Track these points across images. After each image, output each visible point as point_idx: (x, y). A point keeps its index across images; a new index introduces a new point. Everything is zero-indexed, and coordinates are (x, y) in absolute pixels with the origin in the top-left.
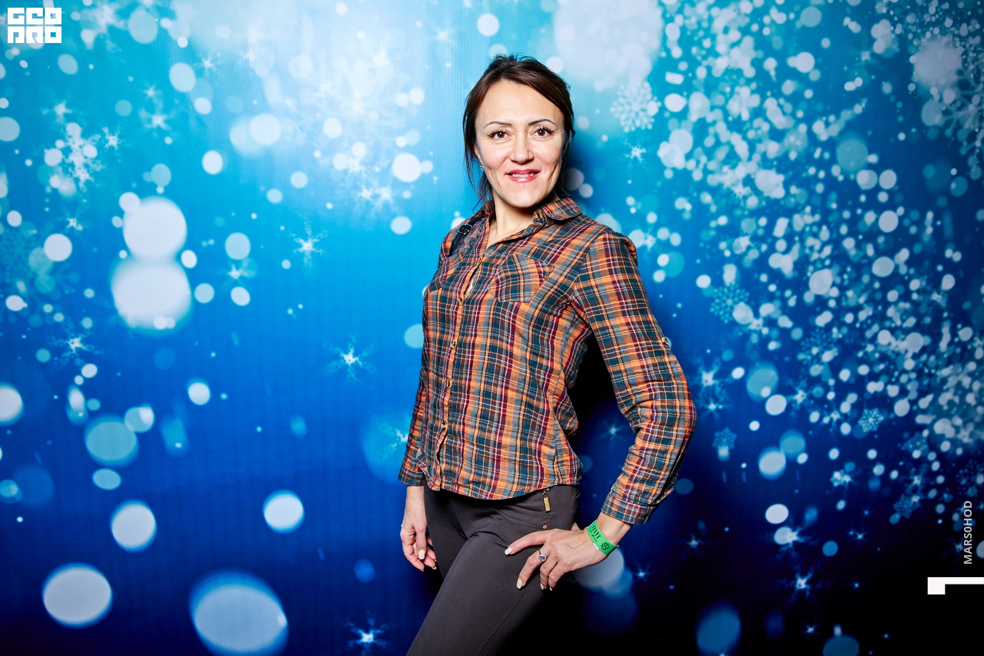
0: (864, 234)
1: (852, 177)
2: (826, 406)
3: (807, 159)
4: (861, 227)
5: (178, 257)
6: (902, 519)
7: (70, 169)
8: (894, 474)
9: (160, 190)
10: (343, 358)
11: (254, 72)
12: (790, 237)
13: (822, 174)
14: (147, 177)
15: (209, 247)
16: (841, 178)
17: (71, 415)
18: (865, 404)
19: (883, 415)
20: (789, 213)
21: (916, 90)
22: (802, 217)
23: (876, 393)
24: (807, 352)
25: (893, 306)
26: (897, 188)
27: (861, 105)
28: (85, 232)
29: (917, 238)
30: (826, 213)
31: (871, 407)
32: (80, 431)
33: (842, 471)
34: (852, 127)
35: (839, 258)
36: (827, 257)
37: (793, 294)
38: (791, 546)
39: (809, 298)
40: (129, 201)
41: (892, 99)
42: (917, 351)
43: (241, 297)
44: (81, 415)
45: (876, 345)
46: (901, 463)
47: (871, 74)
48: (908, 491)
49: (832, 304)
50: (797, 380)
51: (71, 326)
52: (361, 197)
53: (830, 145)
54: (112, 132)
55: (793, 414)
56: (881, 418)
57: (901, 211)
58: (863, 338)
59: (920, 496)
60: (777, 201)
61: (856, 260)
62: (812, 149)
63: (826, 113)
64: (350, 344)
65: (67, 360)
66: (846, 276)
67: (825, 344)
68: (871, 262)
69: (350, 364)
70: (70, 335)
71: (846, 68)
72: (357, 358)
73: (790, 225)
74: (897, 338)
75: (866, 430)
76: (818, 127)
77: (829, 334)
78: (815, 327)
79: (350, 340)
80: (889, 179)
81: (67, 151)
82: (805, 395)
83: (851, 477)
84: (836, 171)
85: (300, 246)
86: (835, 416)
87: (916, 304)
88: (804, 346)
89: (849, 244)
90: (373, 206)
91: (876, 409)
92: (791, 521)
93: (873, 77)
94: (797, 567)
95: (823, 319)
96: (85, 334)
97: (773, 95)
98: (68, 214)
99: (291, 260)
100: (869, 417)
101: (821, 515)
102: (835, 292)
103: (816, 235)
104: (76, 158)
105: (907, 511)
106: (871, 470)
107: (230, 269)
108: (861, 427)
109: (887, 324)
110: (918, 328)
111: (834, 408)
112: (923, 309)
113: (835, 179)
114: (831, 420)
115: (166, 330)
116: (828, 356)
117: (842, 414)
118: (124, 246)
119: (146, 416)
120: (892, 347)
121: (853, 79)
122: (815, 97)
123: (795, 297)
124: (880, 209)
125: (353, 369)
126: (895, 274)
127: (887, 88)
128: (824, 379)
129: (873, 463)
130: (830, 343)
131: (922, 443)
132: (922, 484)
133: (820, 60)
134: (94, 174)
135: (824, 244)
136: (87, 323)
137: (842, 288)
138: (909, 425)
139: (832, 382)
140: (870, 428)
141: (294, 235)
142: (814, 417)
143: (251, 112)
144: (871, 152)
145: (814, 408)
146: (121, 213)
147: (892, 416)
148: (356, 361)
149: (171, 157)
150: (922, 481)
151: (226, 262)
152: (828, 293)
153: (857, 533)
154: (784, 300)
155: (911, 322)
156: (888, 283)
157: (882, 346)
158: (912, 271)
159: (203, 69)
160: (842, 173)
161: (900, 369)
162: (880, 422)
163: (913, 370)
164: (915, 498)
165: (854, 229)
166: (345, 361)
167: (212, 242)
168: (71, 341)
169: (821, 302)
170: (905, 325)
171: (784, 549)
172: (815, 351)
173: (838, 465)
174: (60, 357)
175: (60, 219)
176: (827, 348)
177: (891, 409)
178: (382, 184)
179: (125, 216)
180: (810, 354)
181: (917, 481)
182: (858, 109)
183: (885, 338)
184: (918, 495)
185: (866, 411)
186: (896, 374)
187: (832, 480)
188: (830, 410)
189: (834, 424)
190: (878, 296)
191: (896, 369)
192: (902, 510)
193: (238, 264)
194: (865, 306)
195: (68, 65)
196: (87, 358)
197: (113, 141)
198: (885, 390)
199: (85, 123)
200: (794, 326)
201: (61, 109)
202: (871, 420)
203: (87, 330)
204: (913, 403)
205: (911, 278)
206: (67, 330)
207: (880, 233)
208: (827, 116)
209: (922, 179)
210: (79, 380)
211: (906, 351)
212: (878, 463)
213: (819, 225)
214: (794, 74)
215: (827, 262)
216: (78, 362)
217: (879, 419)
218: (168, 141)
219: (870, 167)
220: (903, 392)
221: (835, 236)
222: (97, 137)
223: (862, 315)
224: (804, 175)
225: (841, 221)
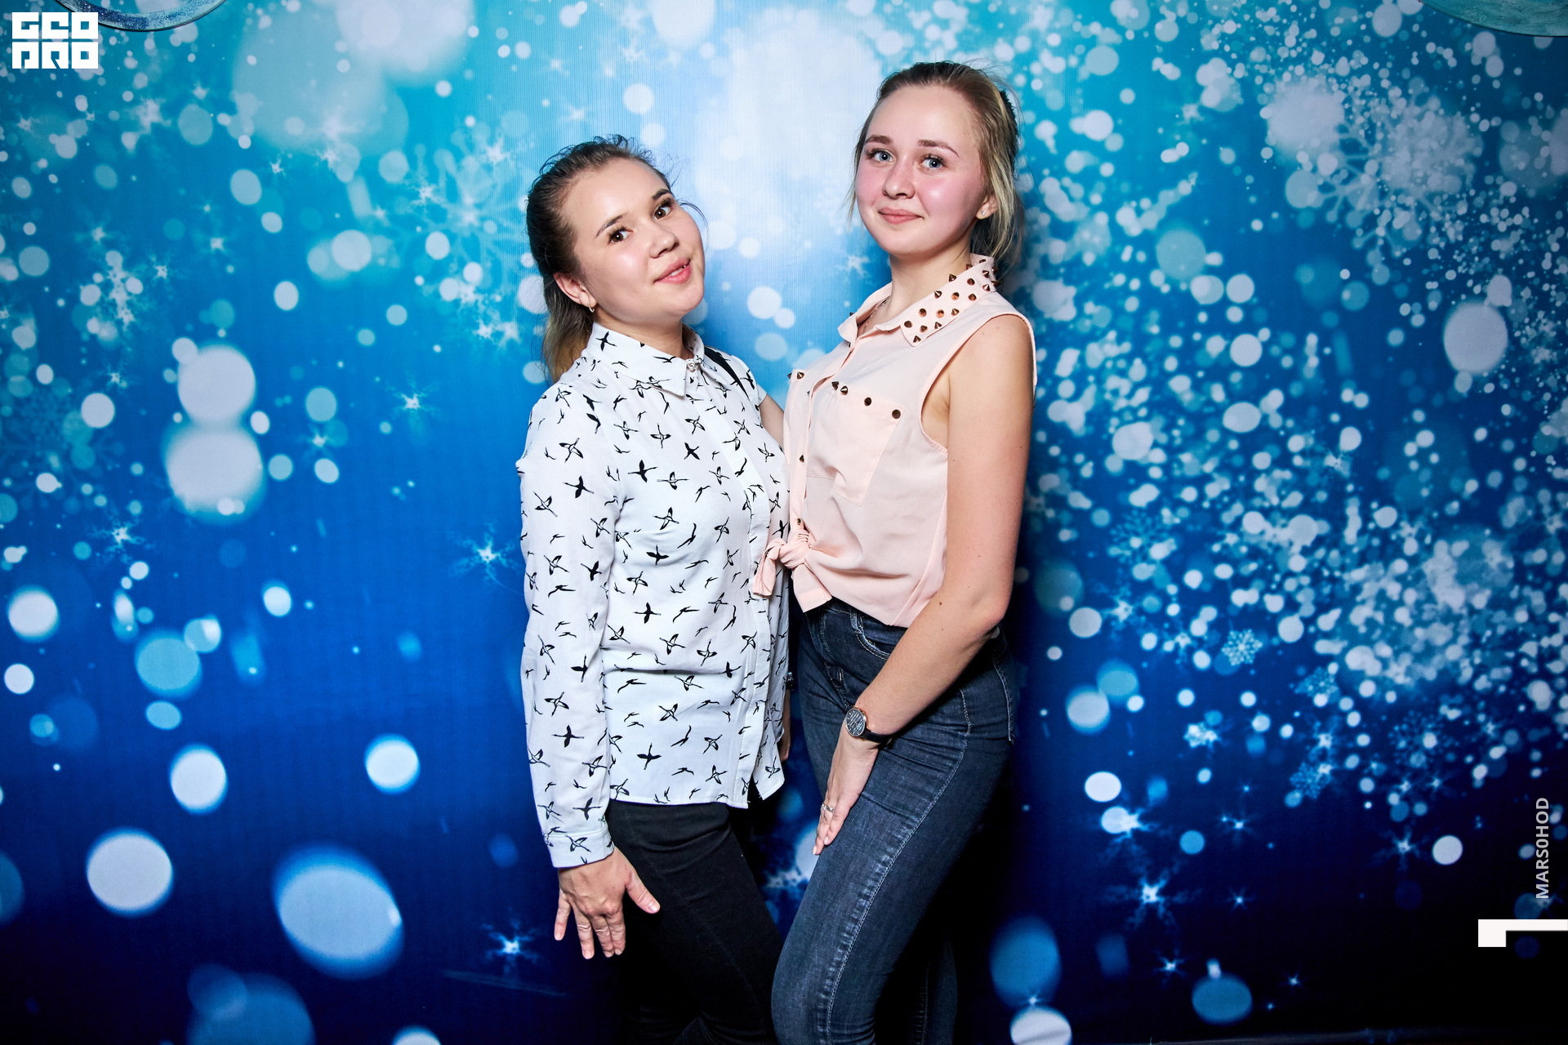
0: (1207, 370)
1: (1183, 287)
2: (1166, 625)
3: (1112, 262)
4: (1200, 359)
5: (245, 421)
6: (1306, 800)
7: (111, 310)
8: (1287, 731)
9: (222, 333)
10: (477, 554)
11: (334, 176)
12: (1080, 377)
13: (1135, 284)
14: (205, 317)
15: (285, 406)
16: (1166, 289)
17: (117, 629)
18: (1230, 623)
19: (1260, 641)
20: (1081, 342)
21: (1273, 158)
22: (1101, 347)
23: (1246, 606)
24: (1123, 544)
25: (1263, 476)
26: (1255, 300)
27: (1190, 182)
28: (130, 389)
29: (1294, 374)
30: (1140, 341)
31: (1240, 628)
32: (127, 651)
33: (1202, 724)
34: (1177, 215)
35: (1163, 406)
36: (1142, 405)
37: (1087, 459)
38: (1129, 835)
39: (1114, 465)
40: (183, 348)
41: (1237, 171)
42: (1308, 542)
43: (327, 471)
44: (130, 629)
45: (1241, 535)
46: (1297, 714)
47: (1201, 136)
48: (1312, 758)
49: (1156, 473)
50: (1114, 588)
51: (116, 512)
52: (478, 336)
53: (1146, 241)
54: (161, 261)
55: (1113, 636)
56: (1258, 645)
57: (1265, 334)
58: (1219, 524)
59: (1332, 764)
60: (1063, 325)
61: (1194, 408)
62: (1118, 249)
63: (1135, 196)
64: (487, 535)
65: (112, 556)
66: (1176, 433)
67: (1152, 533)
68: (1219, 411)
69: (488, 561)
70: (114, 523)
71: (1160, 131)
72: (499, 554)
73: (1082, 359)
74: (1274, 524)
75: (1235, 662)
76: (1126, 216)
77: (1157, 518)
78: (1130, 508)
79: (486, 529)
80: (1242, 288)
81: (107, 287)
82: (1131, 608)
83: (1217, 733)
84: (1157, 278)
85: (403, 403)
86: (1183, 640)
87: (1300, 473)
88: (1116, 536)
89: (1180, 385)
90: (496, 347)
91: (1250, 631)
92: (1126, 797)
93: (1204, 141)
94: (1142, 870)
95: (1143, 496)
96: (133, 522)
97: (1053, 174)
98: (109, 367)
99: (391, 421)
100: (1238, 642)
101: (1173, 791)
102: (1159, 456)
103: (1123, 373)
104: (119, 296)
105: (1312, 787)
106: (1249, 724)
107: (312, 435)
108: (1227, 658)
109: (1257, 502)
110: (1307, 507)
111: (1181, 628)
112: (1313, 479)
113: (1157, 291)
114: (1177, 646)
115: (234, 516)
116: (1161, 551)
117: (1193, 638)
118: (178, 407)
119: (210, 630)
120: (1268, 537)
121: (1174, 145)
122: (1116, 173)
123: (1091, 464)
124: (1231, 332)
125: (493, 569)
126: (1264, 426)
127: (1227, 156)
128: (1158, 585)
129: (1252, 712)
130: (1160, 531)
131: (1328, 683)
132: (1333, 746)
133: (1120, 121)
134: (139, 315)
135: (1137, 386)
136: (135, 508)
137: (1171, 450)
138: (1304, 655)
139: (1172, 590)
140: (1242, 659)
141: (393, 389)
142: (1149, 641)
143: (333, 229)
144: (1210, 249)
145: (1147, 628)
146: (174, 365)
147: (1275, 641)
148: (497, 558)
149: (233, 290)
150: (1333, 741)
151: (305, 425)
152: (1146, 457)
153: (1235, 821)
154: (1075, 469)
155: (1295, 499)
156: (1252, 441)
157: (1251, 535)
158: (1290, 423)
159: (271, 174)
160: (1168, 280)
161: (1283, 570)
162: (1257, 650)
163: (1304, 572)
164: (1324, 767)
165: (1188, 363)
166: (480, 558)
167: (288, 400)
168: (116, 531)
169: (1136, 473)
170: (1286, 504)
171: (1119, 840)
172: (1136, 542)
173: (1195, 714)
174: (102, 552)
175: (100, 373)
176: (1157, 538)
177: (1274, 632)
178: (506, 317)
179: (180, 369)
180: (1129, 548)
181: (1325, 741)
182: (1185, 188)
183: (1254, 523)
184: (1328, 763)
185: (1232, 633)
186: (1277, 577)
187: (1186, 737)
188: (1173, 632)
189: (1181, 652)
190: (1238, 461)
191: (1276, 570)
192: (1305, 786)
193: (322, 428)
194: (1216, 475)
195: (106, 177)
196: (136, 553)
197: (162, 272)
198: (1261, 601)
199: (127, 250)
200: (1095, 507)
201: (99, 234)
202: (1242, 647)
203: (135, 517)
204: (1308, 622)
205: (1289, 433)
206: (111, 518)
207: (1234, 367)
208: (1138, 200)
209: (1295, 286)
210: (126, 583)
211: (1291, 544)
212: (1259, 713)
213: (1129, 358)
214: (1083, 143)
215: (1143, 412)
216: (125, 559)
217: (1254, 646)
218: (230, 269)
219: (1210, 270)
220: (1291, 606)
221: (1155, 373)
222: (143, 267)
223: (1213, 490)
224: (1107, 286)
225: (1168, 351)
